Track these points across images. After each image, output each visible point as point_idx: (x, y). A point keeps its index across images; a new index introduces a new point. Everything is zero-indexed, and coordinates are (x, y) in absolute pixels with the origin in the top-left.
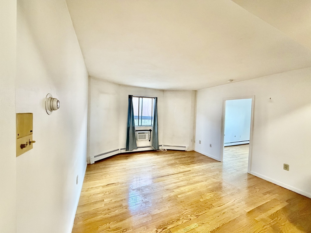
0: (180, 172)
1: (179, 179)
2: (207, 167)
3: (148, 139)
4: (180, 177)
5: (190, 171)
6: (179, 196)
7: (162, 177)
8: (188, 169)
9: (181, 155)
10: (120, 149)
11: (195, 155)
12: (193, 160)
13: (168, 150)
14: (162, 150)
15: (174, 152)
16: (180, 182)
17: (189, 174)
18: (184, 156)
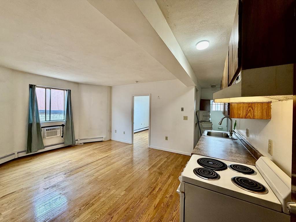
0: (99, 159)
1: (98, 165)
2: (122, 150)
3: (60, 135)
4: (99, 163)
5: (108, 156)
6: (99, 177)
7: (81, 167)
8: (107, 155)
9: (98, 145)
10: (16, 153)
11: (112, 143)
12: (111, 147)
13: (84, 143)
14: (78, 144)
15: (92, 144)
16: (99, 167)
17: (107, 159)
18: (102, 146)
